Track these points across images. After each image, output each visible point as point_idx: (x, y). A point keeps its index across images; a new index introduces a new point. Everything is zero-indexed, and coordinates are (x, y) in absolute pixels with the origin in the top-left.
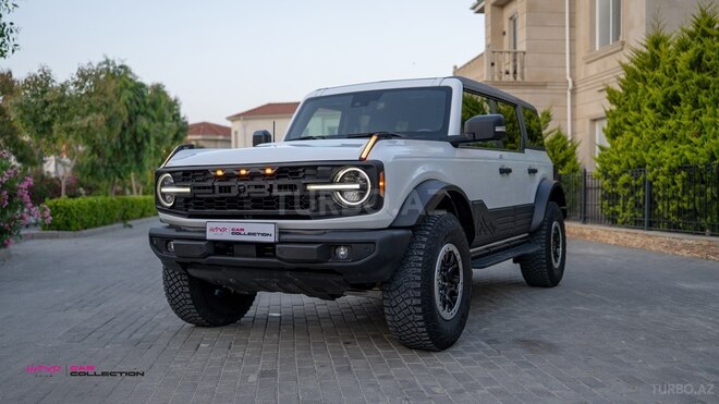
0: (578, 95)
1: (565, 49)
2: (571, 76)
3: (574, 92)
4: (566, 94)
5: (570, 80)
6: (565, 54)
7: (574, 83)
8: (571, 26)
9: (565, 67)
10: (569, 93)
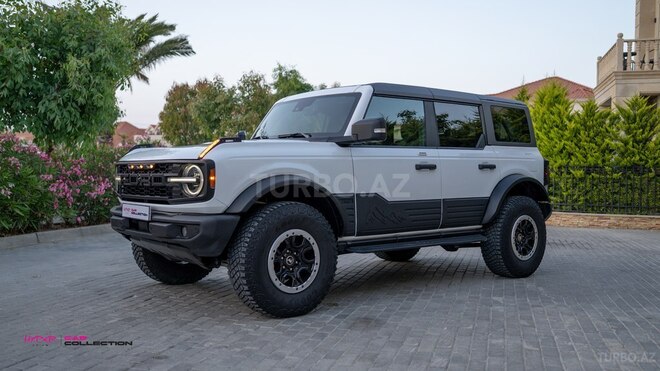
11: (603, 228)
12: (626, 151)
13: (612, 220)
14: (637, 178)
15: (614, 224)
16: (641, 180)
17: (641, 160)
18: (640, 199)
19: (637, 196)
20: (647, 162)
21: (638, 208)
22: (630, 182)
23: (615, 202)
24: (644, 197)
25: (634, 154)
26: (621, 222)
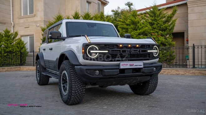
0: (15, 28)
1: (11, 13)
2: (13, 22)
3: (14, 27)
4: (11, 27)
5: (13, 23)
6: (11, 15)
7: (14, 24)
8: (12, 6)
9: (11, 19)
10: (12, 27)
11: (4, 72)
12: (8, 46)
13: (6, 69)
14: (10, 55)
15: (7, 70)
16: (11, 56)
17: (12, 49)
18: (11, 62)
19: (10, 61)
20: (13, 50)
21: (11, 64)
22: (9, 56)
23: (5, 63)
24: (13, 61)
25: (10, 47)
26: (9, 69)
